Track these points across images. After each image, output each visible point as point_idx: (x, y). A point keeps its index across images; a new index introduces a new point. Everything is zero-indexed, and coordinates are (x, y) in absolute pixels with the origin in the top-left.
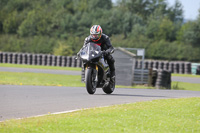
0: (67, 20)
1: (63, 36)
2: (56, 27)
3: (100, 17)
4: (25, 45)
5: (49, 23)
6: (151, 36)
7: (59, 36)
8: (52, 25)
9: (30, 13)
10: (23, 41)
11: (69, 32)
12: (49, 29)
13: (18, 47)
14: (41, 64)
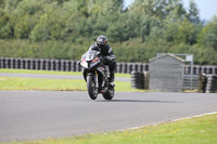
0: (82, 24)
1: (78, 40)
2: (70, 31)
3: (116, 20)
4: (38, 51)
5: (63, 27)
6: (170, 39)
7: (74, 41)
8: (66, 30)
9: (42, 17)
10: (36, 46)
11: (85, 36)
12: (63, 33)
13: (31, 52)
14: (70, 70)
